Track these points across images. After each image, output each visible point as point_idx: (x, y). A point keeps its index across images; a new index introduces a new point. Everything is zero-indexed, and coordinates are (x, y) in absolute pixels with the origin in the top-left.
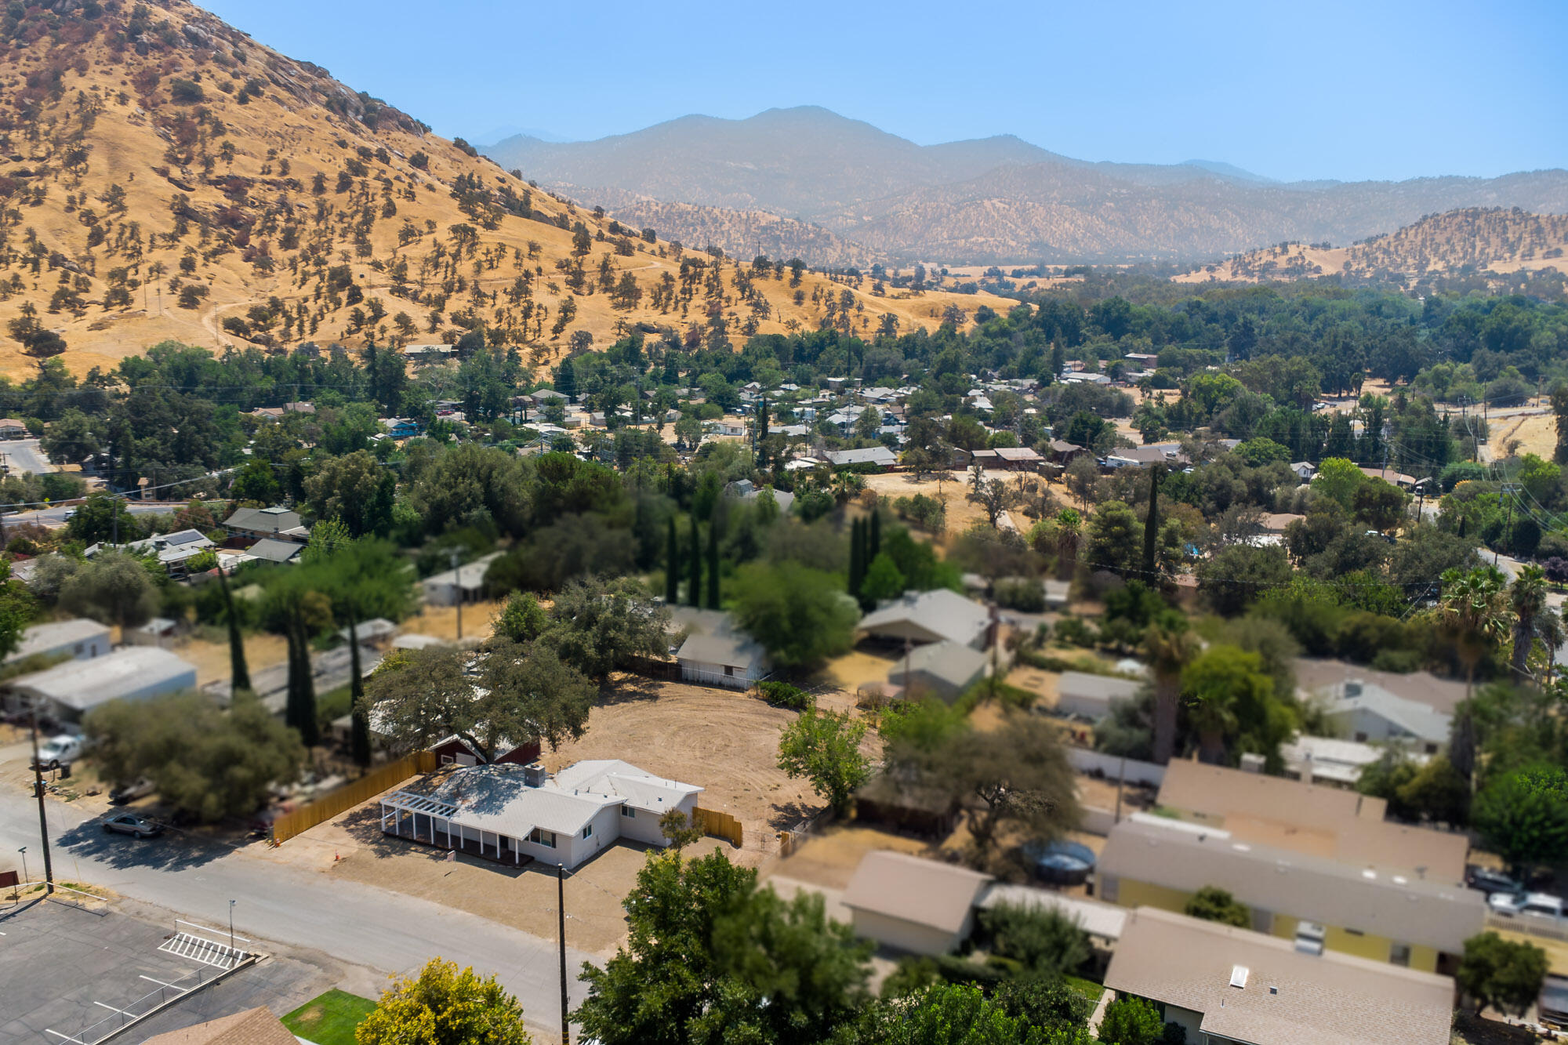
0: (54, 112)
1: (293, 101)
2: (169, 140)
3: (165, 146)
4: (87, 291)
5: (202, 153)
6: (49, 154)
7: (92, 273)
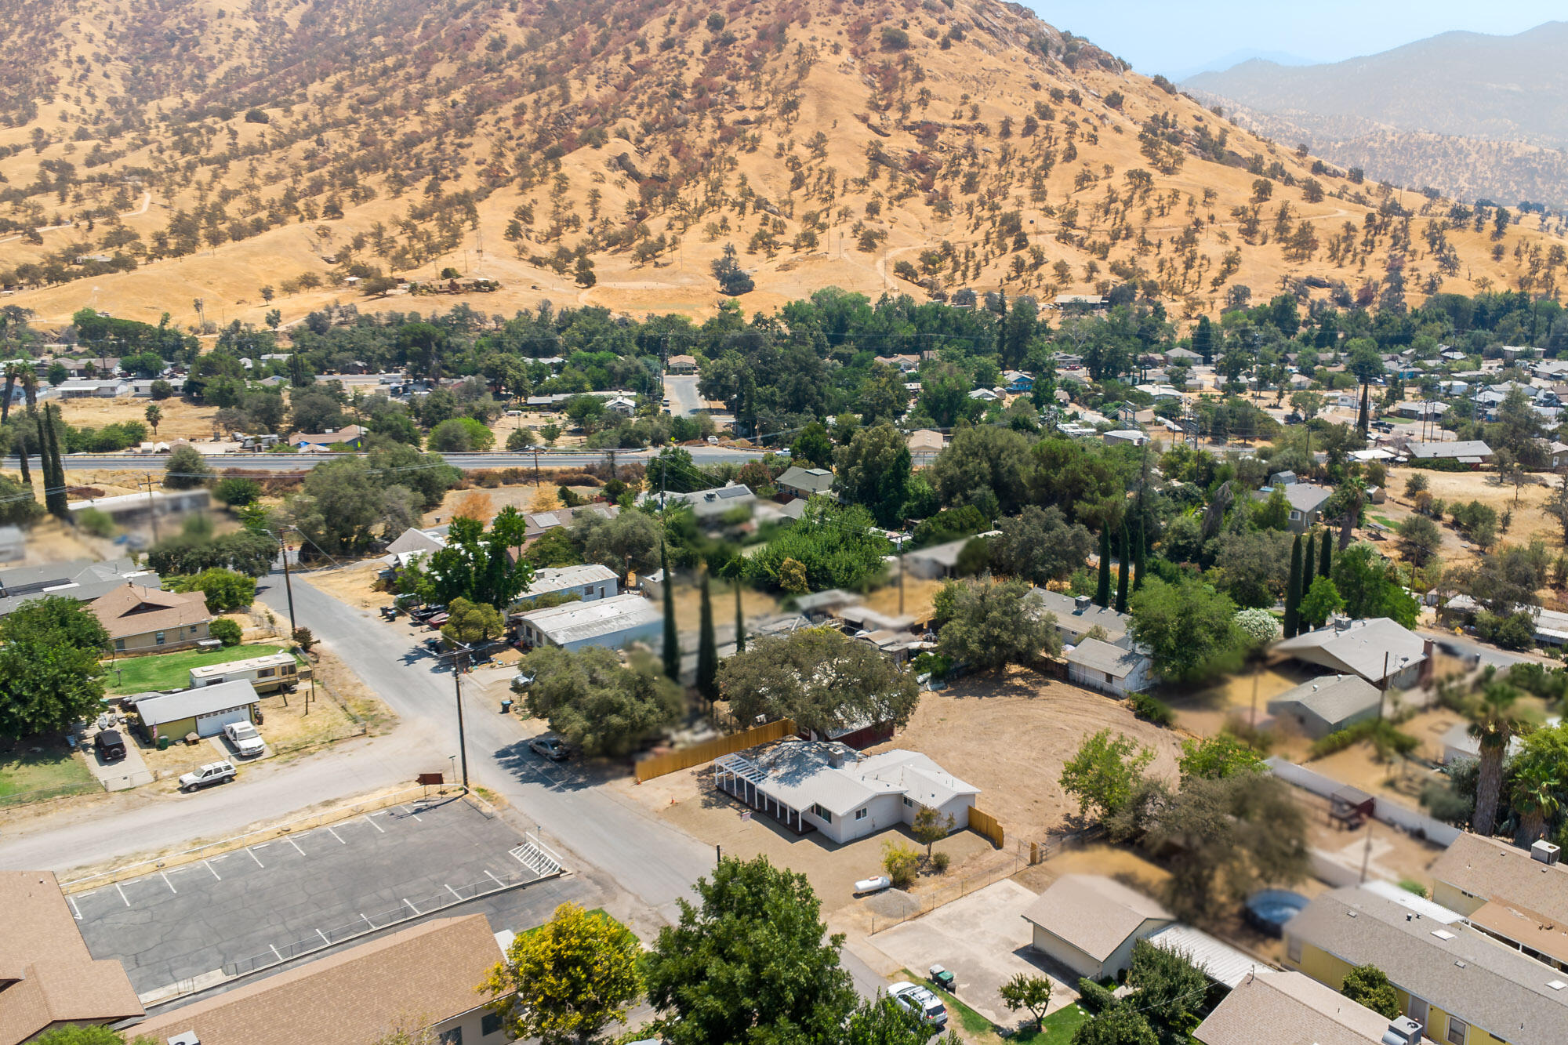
0: (777, 63)
1: (994, 44)
2: (873, 87)
3: (868, 93)
4: (782, 233)
5: (900, 100)
6: (767, 104)
7: (790, 216)
